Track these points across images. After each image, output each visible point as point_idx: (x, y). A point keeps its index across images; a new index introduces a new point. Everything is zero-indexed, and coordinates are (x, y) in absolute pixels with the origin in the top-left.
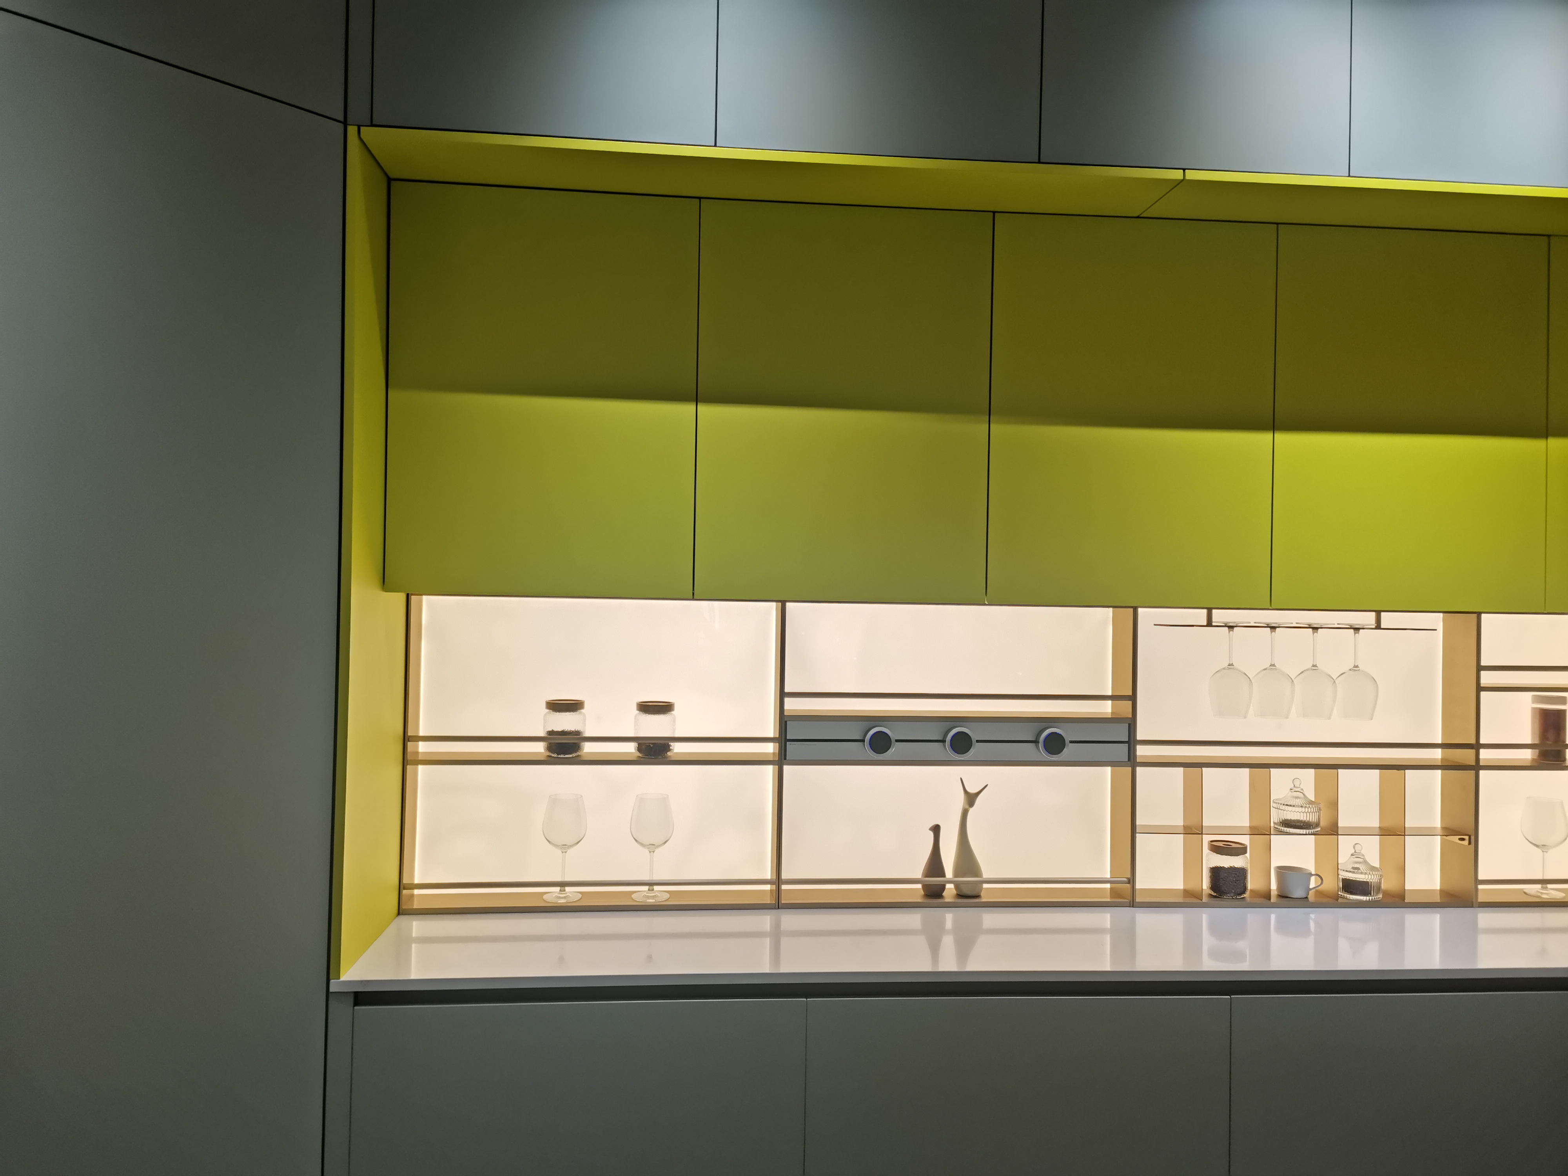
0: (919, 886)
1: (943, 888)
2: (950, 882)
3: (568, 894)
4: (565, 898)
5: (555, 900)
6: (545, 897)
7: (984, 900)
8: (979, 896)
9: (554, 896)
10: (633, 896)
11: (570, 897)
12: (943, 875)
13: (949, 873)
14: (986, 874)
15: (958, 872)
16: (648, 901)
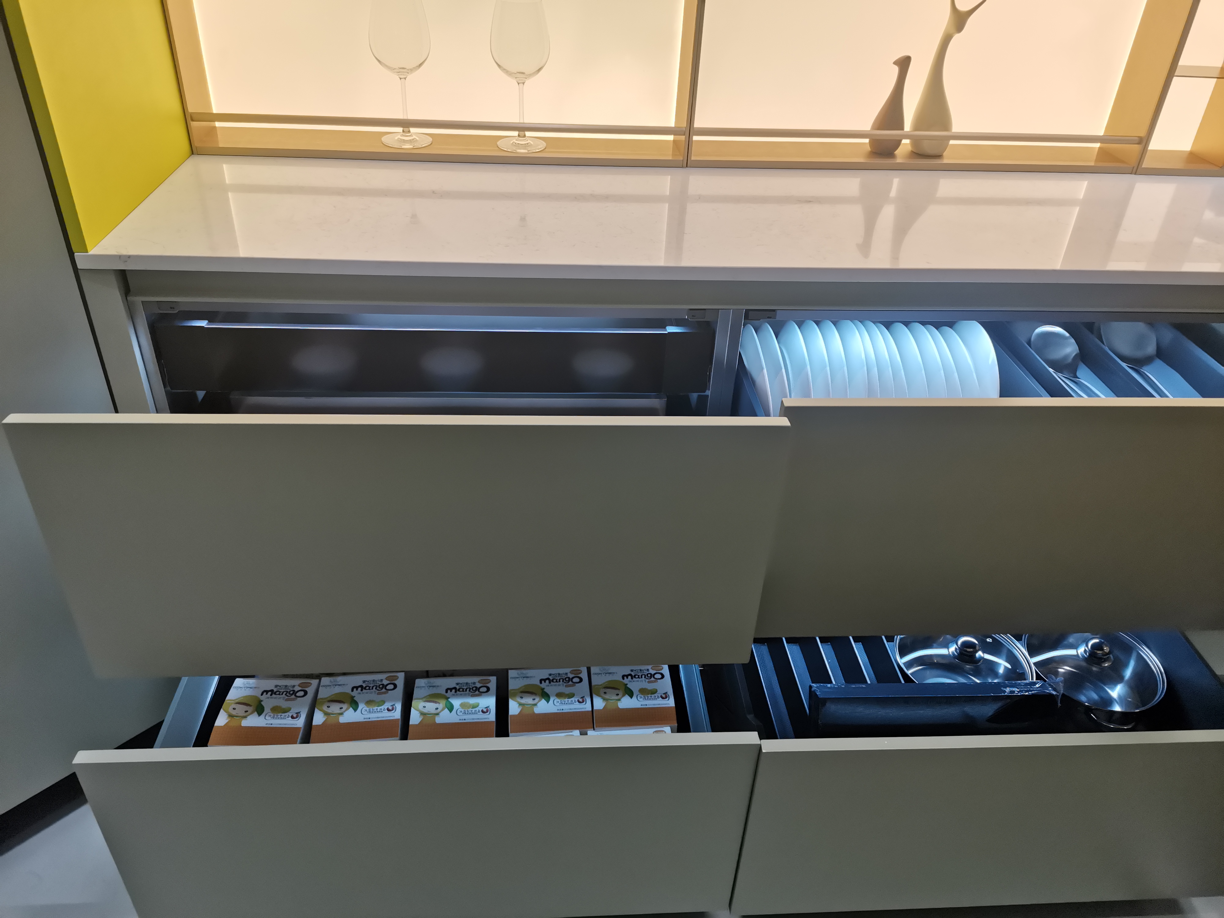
0: (867, 141)
1: (898, 143)
2: (907, 137)
3: (414, 137)
4: (410, 141)
5: (396, 145)
6: (384, 139)
7: (946, 161)
8: (940, 156)
9: (396, 138)
10: (499, 143)
11: (417, 140)
12: (902, 128)
13: (908, 126)
14: (957, 127)
15: (919, 124)
16: (519, 151)
